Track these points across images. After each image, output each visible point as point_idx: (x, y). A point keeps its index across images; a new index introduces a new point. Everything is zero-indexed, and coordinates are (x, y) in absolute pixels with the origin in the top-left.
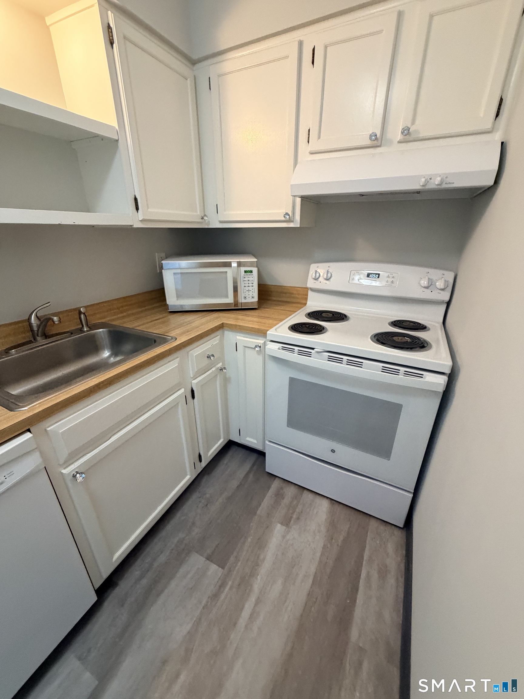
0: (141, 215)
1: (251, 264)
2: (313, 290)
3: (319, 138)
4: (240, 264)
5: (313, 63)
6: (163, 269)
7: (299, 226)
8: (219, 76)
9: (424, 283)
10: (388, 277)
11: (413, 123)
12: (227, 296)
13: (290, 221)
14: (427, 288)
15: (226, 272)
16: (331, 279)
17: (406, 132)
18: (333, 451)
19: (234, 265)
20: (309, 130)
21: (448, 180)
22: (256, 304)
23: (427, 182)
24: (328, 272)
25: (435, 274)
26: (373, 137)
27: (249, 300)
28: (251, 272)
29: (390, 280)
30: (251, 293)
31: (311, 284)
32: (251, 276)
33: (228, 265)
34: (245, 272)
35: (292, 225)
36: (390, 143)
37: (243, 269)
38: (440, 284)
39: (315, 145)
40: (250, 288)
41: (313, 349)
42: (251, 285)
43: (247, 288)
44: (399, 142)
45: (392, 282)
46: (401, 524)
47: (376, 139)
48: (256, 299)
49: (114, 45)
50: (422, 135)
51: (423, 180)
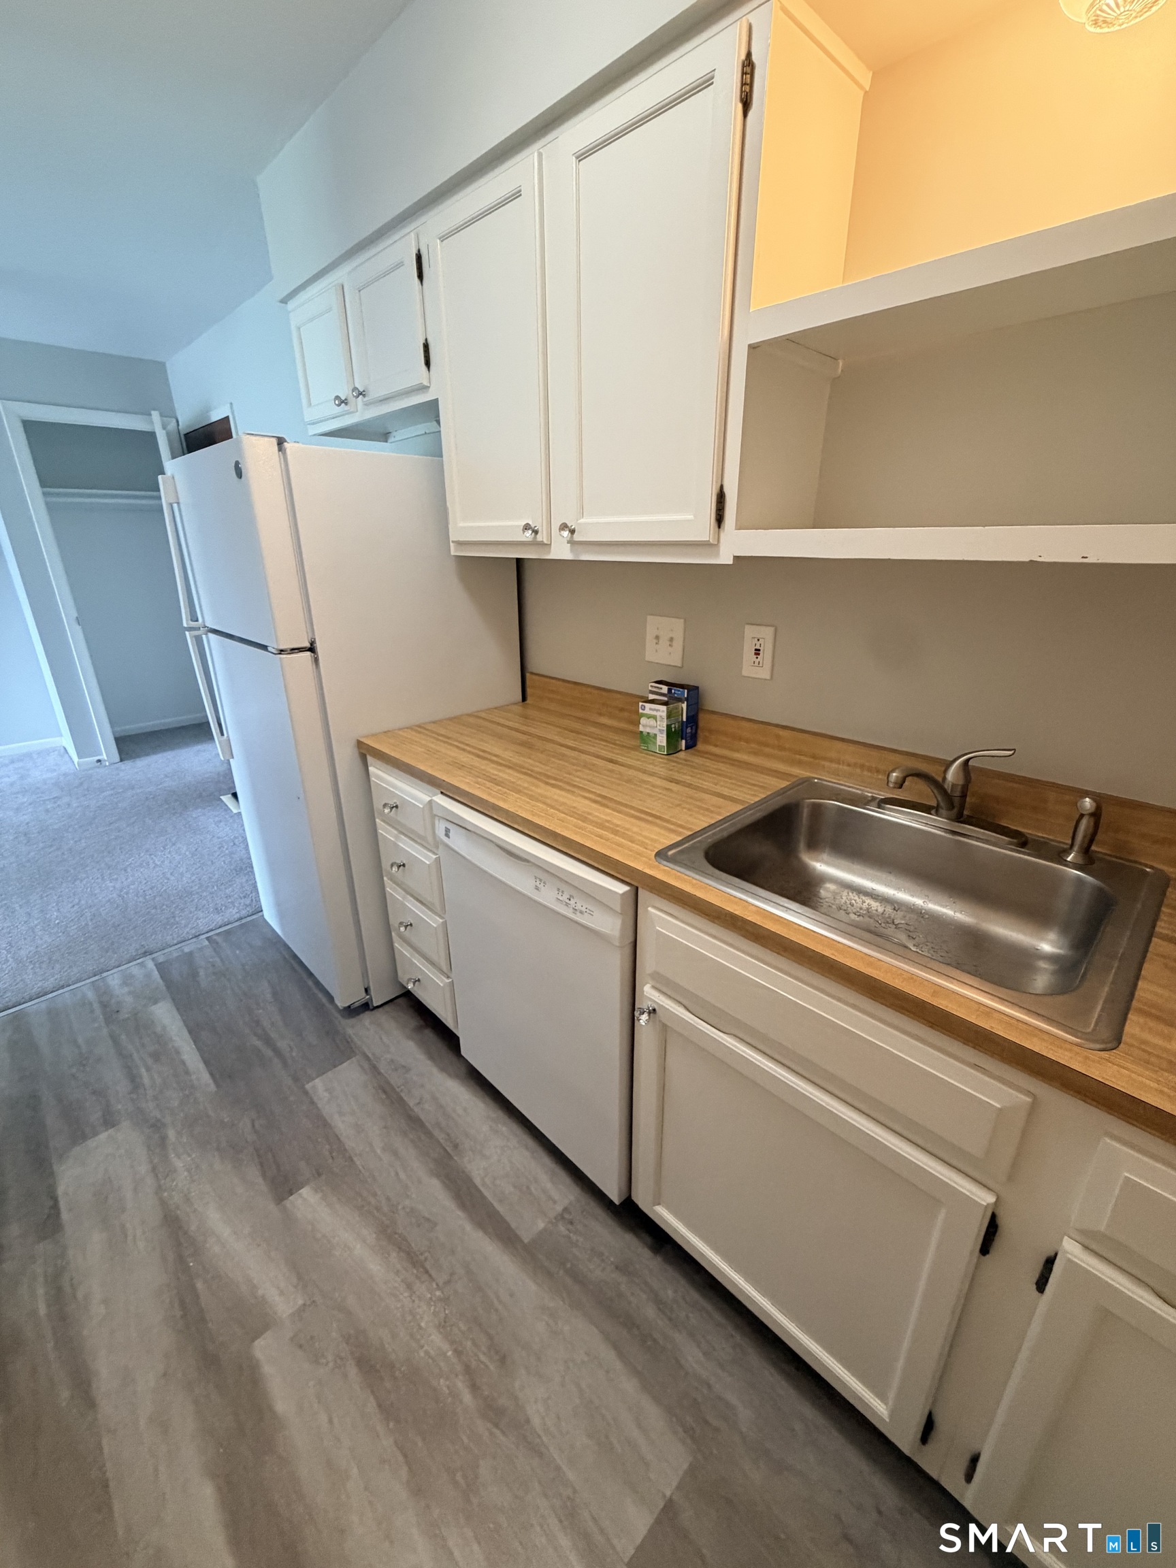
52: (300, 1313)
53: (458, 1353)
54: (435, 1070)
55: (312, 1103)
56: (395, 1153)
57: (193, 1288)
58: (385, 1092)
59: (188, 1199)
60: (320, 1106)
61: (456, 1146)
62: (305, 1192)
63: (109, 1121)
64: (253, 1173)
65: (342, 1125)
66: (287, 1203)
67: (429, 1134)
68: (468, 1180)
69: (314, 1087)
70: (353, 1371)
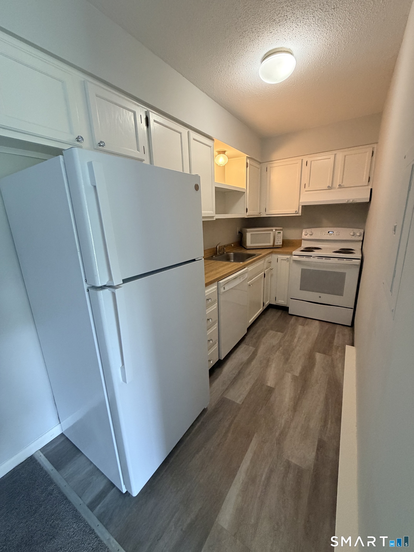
0: (248, 214)
1: (281, 230)
2: (304, 240)
3: (309, 186)
4: (276, 230)
5: (307, 165)
6: (247, 232)
7: (301, 215)
8: (271, 167)
9: (352, 234)
10: (337, 232)
11: (342, 183)
12: (270, 242)
13: (297, 213)
14: (353, 235)
15: (271, 233)
16: (313, 235)
17: (339, 185)
18: (320, 297)
19: (274, 230)
20: (305, 184)
21: (355, 200)
22: (281, 246)
23: (348, 201)
24: (306, 232)
25: (356, 230)
26: (329, 187)
27: (279, 244)
28: (280, 233)
29: (338, 233)
30: (279, 241)
31: (304, 237)
32: (280, 234)
33: (272, 230)
34: (278, 233)
35: (298, 215)
36: (335, 188)
37: (277, 232)
38: (358, 234)
39: (307, 189)
40: (279, 239)
41: (311, 256)
42: (280, 238)
43: (278, 239)
44: (338, 188)
45: (339, 234)
46: (350, 325)
47: (330, 187)
48: (281, 244)
49: (248, 167)
50: (345, 186)
51: (347, 200)
52: (289, 372)
53: (277, 351)
54: (222, 375)
55: (246, 398)
56: (250, 373)
57: (300, 393)
58: (233, 383)
59: (288, 410)
60: (246, 396)
61: (242, 363)
62: (269, 384)
63: (289, 465)
64: (272, 399)
65: (248, 388)
66: (273, 387)
67: (242, 369)
68: (248, 359)
69: (240, 402)
70: (289, 361)
